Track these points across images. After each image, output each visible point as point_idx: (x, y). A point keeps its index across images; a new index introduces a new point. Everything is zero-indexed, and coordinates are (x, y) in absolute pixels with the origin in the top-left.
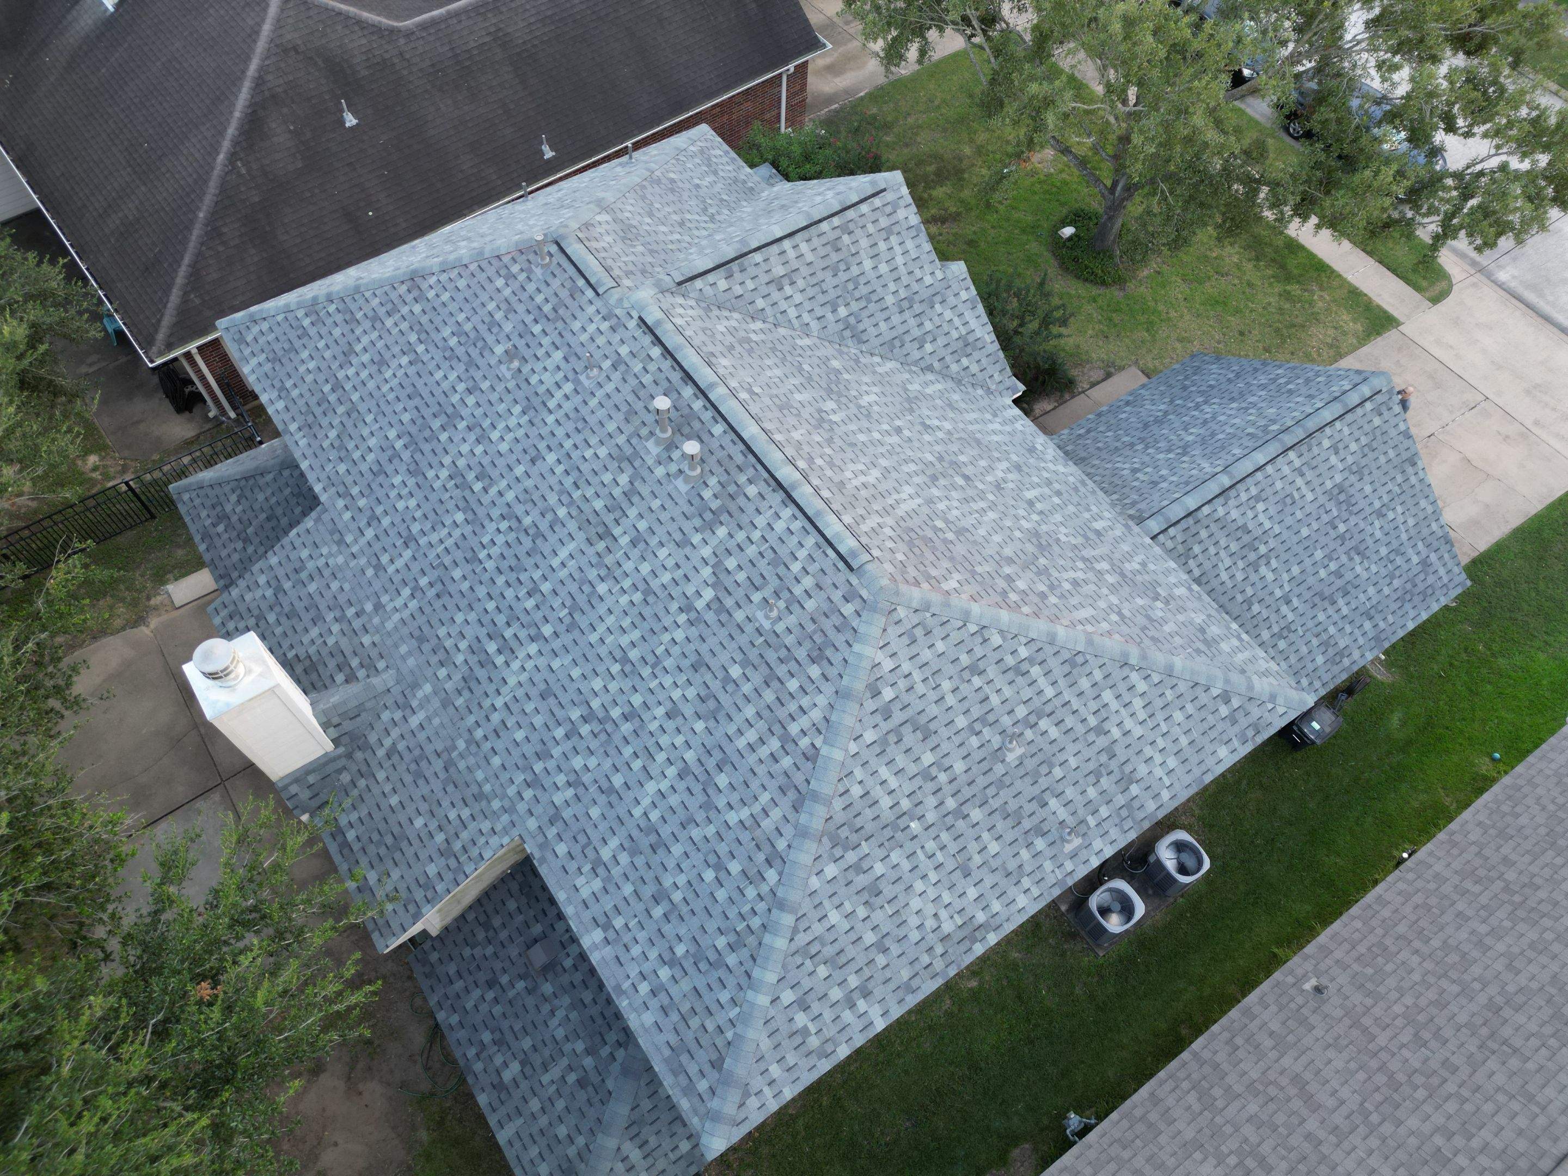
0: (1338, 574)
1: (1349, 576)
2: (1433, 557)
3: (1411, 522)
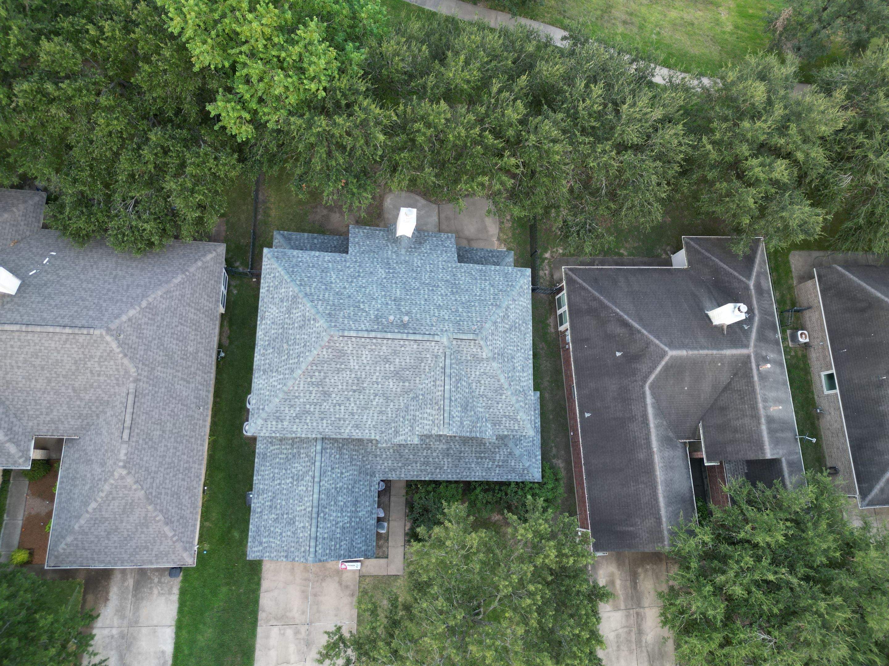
0: (276, 507)
1: (273, 511)
2: (261, 548)
3: (273, 545)
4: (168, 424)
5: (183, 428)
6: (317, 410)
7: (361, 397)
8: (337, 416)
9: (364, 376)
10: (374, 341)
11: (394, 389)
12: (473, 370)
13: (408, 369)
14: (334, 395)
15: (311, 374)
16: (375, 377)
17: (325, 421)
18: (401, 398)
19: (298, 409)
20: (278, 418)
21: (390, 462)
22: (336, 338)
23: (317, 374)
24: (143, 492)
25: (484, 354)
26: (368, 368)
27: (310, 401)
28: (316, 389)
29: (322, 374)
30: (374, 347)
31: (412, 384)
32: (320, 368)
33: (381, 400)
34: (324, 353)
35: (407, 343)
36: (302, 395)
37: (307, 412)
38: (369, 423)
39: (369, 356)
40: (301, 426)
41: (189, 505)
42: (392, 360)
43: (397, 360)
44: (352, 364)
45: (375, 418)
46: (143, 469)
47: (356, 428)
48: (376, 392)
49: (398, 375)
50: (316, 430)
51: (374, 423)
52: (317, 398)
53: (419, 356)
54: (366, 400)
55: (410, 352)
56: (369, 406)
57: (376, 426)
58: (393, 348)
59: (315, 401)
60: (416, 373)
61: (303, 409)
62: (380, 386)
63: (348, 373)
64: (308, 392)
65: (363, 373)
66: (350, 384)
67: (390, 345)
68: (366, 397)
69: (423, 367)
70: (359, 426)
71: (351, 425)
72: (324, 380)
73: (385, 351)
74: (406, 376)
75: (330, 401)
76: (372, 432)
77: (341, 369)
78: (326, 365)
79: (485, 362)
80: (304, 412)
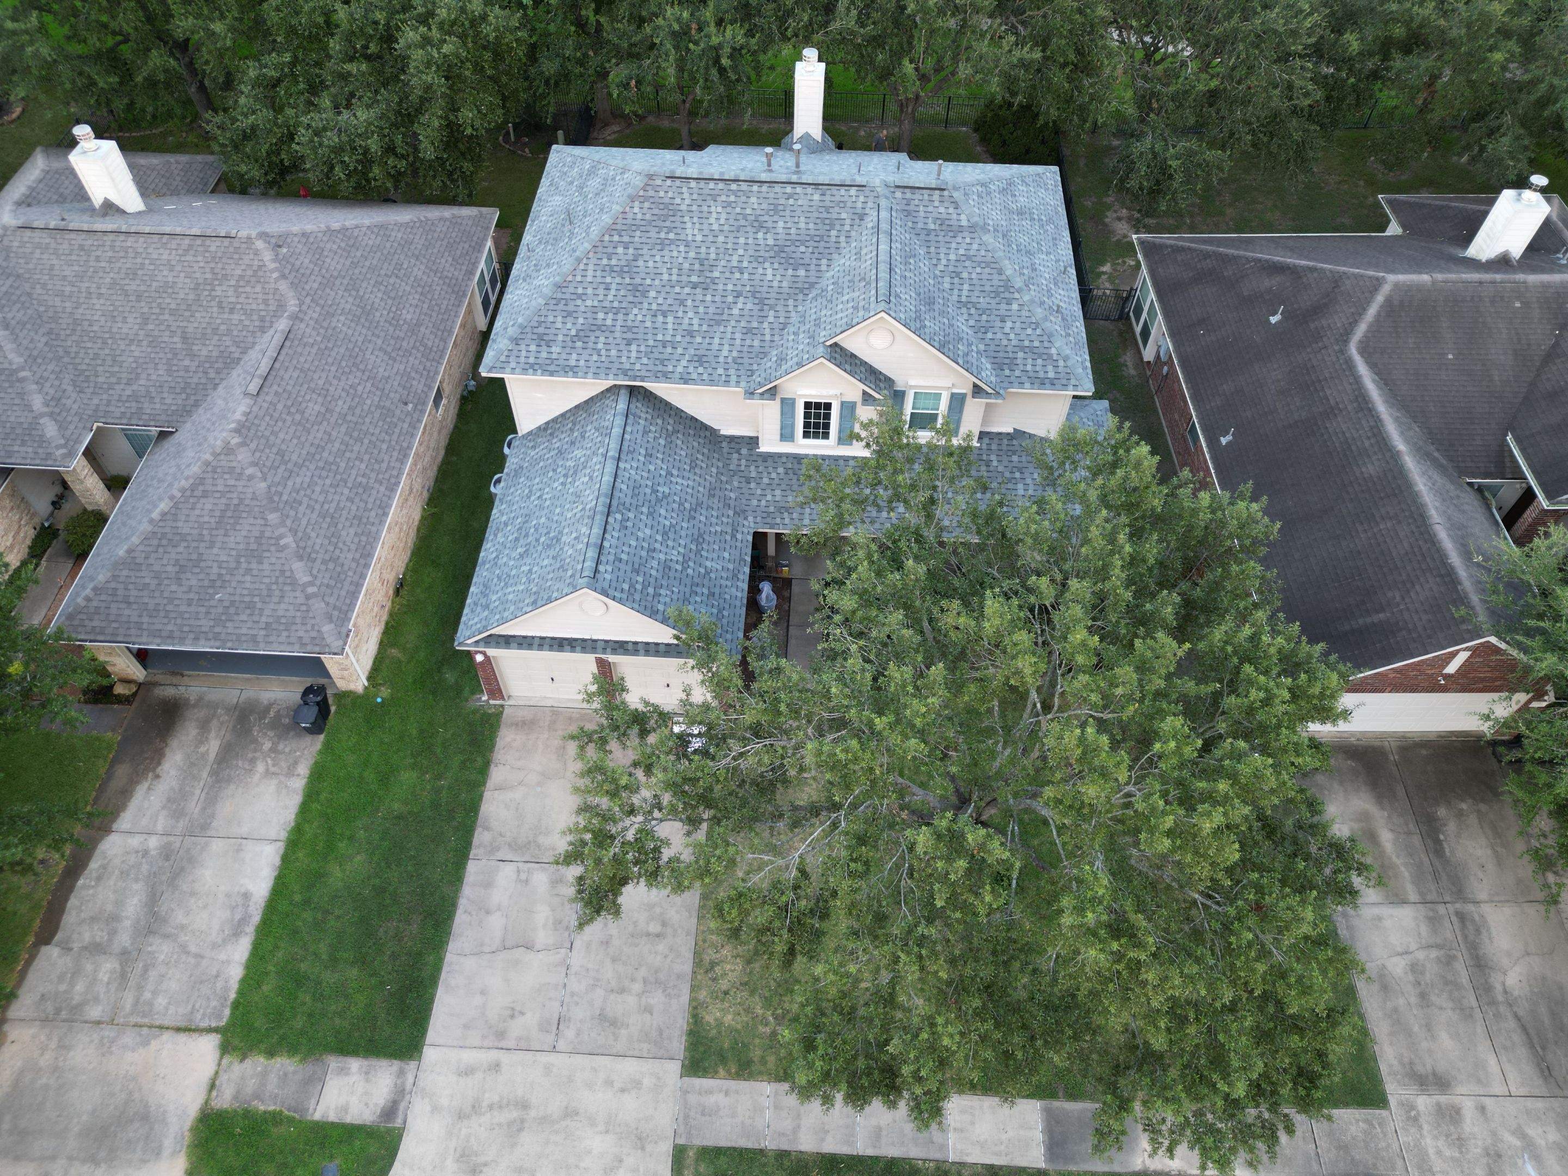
0: (526, 535)
1: (521, 542)
4: (340, 403)
5: (368, 420)
6: (619, 323)
7: (709, 298)
8: (660, 337)
9: (713, 256)
10: (734, 186)
11: (775, 284)
12: (943, 250)
13: (803, 242)
14: (652, 294)
15: (610, 250)
16: (735, 258)
17: (634, 347)
18: (791, 302)
19: (581, 320)
20: (541, 337)
21: (778, 492)
22: (659, 182)
23: (620, 250)
24: (263, 485)
25: (963, 217)
26: (721, 239)
27: (606, 304)
28: (618, 280)
29: (631, 251)
30: (732, 198)
31: (813, 273)
32: (626, 239)
33: (749, 306)
34: (636, 210)
35: (799, 189)
36: (590, 291)
37: (599, 327)
38: (725, 353)
39: (724, 216)
40: (585, 356)
41: (353, 547)
42: (770, 224)
43: (781, 224)
44: (689, 231)
45: (738, 342)
46: (275, 450)
47: (697, 364)
48: (739, 288)
49: (783, 255)
50: (616, 365)
51: (735, 354)
52: (619, 298)
53: (825, 215)
54: (718, 305)
55: (805, 208)
56: (725, 317)
57: (740, 361)
58: (771, 201)
59: (616, 304)
60: (821, 250)
61: (591, 321)
62: (746, 276)
63: (682, 248)
64: (603, 286)
65: (712, 250)
66: (685, 271)
67: (764, 195)
68: (717, 299)
69: (833, 239)
70: (705, 359)
71: (687, 357)
72: (635, 263)
73: (756, 206)
74: (799, 255)
75: (646, 305)
76: (732, 372)
77: (667, 242)
78: (638, 233)
79: (966, 234)
80: (594, 328)
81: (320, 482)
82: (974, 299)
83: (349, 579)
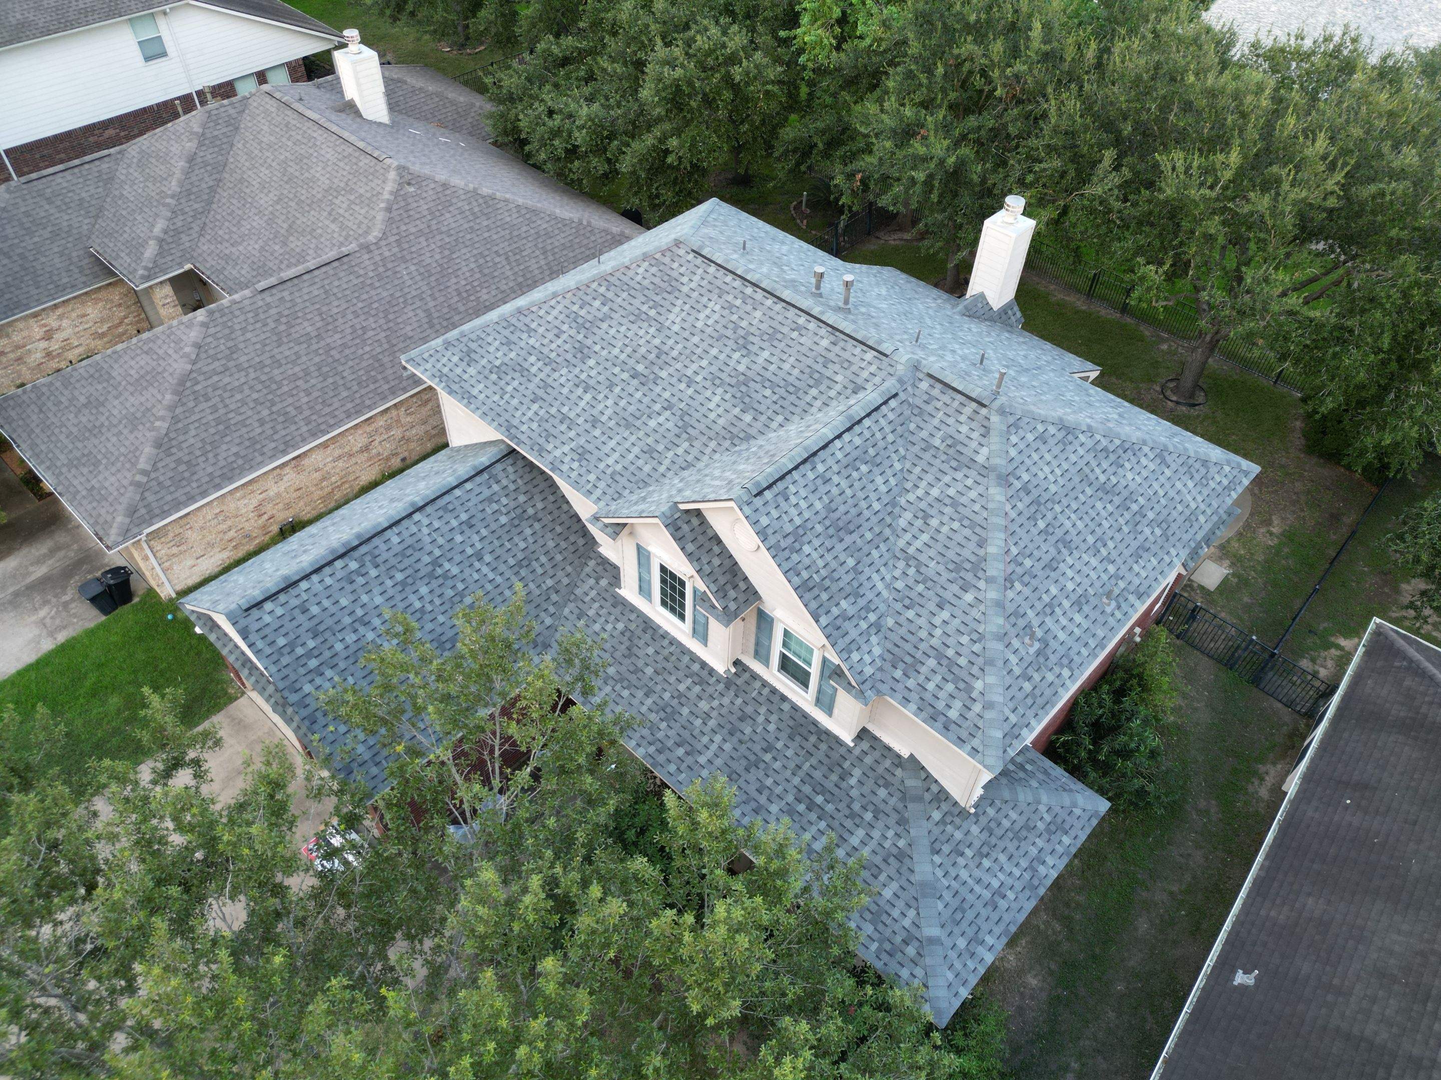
4: (338, 336)
5: (350, 363)
6: (542, 375)
7: (638, 395)
8: (565, 410)
9: (675, 353)
10: (749, 290)
11: (712, 416)
13: (774, 386)
14: (591, 362)
15: (588, 299)
16: (694, 367)
17: (535, 407)
18: (713, 444)
19: (513, 355)
22: (681, 252)
23: (597, 303)
24: (188, 368)
26: (696, 339)
27: (545, 351)
28: (573, 332)
29: (605, 309)
30: (738, 302)
31: (758, 425)
32: (610, 295)
33: (670, 425)
34: (641, 270)
35: (812, 326)
36: (541, 330)
37: (522, 370)
38: (610, 461)
39: (716, 317)
40: (489, 392)
42: (754, 348)
43: (766, 354)
44: (672, 317)
45: (631, 457)
46: (230, 344)
47: (576, 457)
48: (674, 400)
49: (744, 388)
50: (507, 416)
51: (619, 467)
52: (561, 351)
53: (818, 367)
54: (642, 407)
55: (804, 350)
56: (638, 423)
57: (617, 477)
58: (775, 324)
59: (553, 355)
60: (786, 404)
61: (520, 360)
62: (690, 391)
63: (652, 330)
64: (556, 331)
65: (680, 346)
66: (638, 355)
67: (772, 314)
68: (646, 400)
69: (808, 399)
70: (587, 456)
71: (573, 445)
72: (599, 323)
73: (755, 322)
74: (758, 397)
75: (576, 371)
76: (602, 485)
77: (644, 317)
78: (624, 295)
79: (973, 473)
80: (518, 368)
81: (247, 392)
82: (923, 558)
83: (188, 489)
